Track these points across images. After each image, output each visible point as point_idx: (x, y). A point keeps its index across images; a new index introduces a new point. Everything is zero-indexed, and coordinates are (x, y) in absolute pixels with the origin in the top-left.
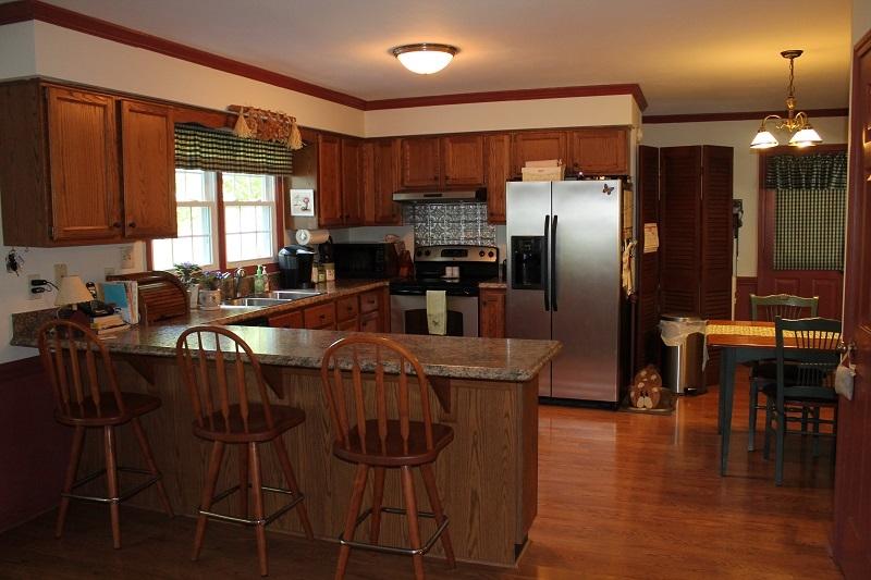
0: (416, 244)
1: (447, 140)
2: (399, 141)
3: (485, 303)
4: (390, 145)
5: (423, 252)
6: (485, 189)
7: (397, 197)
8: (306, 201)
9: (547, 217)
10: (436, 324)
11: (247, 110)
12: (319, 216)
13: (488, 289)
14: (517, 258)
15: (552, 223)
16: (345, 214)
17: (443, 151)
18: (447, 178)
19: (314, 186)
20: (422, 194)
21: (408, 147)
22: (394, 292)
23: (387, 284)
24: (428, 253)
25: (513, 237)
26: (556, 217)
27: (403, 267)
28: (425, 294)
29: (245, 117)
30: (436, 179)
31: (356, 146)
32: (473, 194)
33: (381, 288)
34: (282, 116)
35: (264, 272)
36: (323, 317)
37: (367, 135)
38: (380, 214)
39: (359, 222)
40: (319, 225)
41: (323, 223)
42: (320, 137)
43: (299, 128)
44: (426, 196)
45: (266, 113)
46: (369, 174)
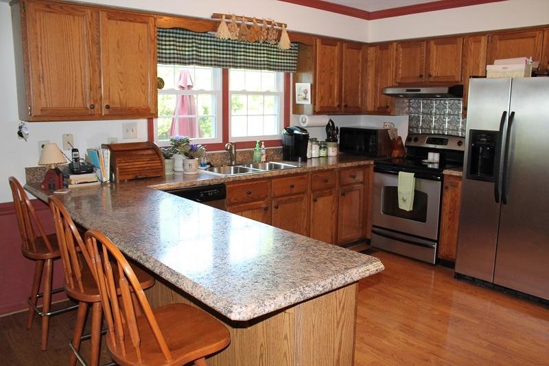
0: (409, 131)
1: (432, 43)
2: (395, 44)
3: (447, 188)
4: (387, 49)
5: (413, 139)
6: (462, 86)
7: (390, 91)
8: (306, 92)
9: (505, 113)
10: (404, 201)
11: (228, 17)
12: (315, 105)
13: (450, 176)
14: (474, 150)
15: (508, 118)
16: (343, 104)
17: (428, 51)
18: (430, 76)
19: (311, 81)
20: (405, 89)
21: (401, 49)
22: (376, 170)
23: (372, 163)
24: (416, 140)
25: (471, 130)
26: (513, 113)
27: (395, 149)
28: (398, 174)
29: (227, 23)
30: (421, 76)
31: (360, 49)
32: (445, 90)
33: (368, 166)
34: (269, 23)
35: (263, 146)
36: (292, 187)
37: (370, 40)
38: (378, 105)
39: (358, 111)
40: (314, 111)
41: (317, 110)
42: (318, 40)
43: (288, 32)
44: (407, 91)
45: (250, 20)
46: (371, 72)
